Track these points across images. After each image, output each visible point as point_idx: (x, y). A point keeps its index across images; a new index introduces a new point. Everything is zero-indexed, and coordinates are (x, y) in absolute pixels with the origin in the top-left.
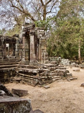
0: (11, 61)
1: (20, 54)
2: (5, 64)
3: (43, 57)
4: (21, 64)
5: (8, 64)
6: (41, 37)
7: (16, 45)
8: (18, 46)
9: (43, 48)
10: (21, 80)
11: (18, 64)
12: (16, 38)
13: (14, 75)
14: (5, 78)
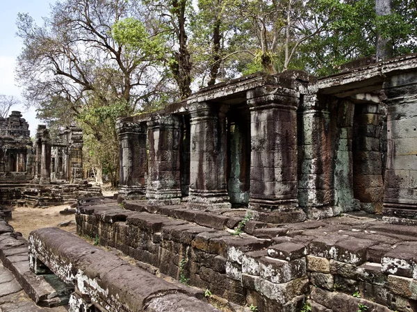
0: (18, 178)
1: (33, 169)
2: (7, 183)
3: (73, 174)
4: (32, 183)
5: (12, 183)
6: (70, 144)
7: (28, 156)
8: (30, 158)
9: (75, 161)
10: (25, 203)
11: (28, 182)
12: (27, 146)
13: (18, 197)
14: (4, 199)
